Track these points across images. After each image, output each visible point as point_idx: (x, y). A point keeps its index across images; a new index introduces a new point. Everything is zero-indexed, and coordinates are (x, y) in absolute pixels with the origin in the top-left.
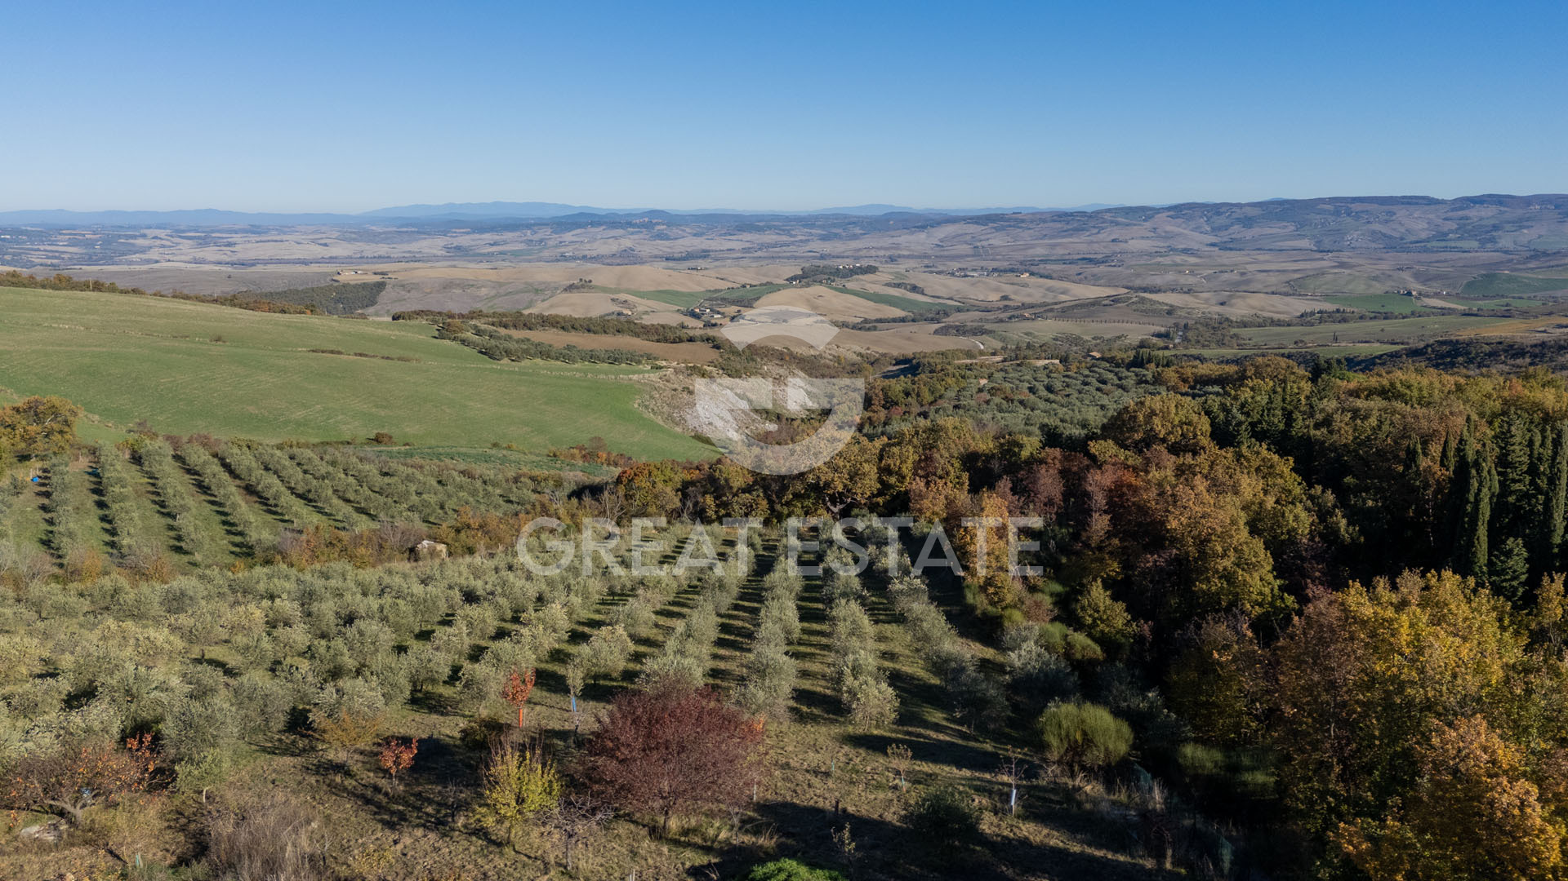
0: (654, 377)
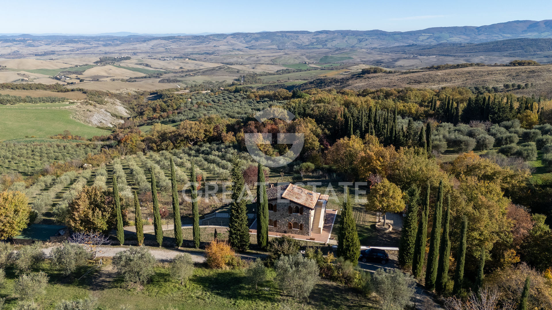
0: (73, 106)
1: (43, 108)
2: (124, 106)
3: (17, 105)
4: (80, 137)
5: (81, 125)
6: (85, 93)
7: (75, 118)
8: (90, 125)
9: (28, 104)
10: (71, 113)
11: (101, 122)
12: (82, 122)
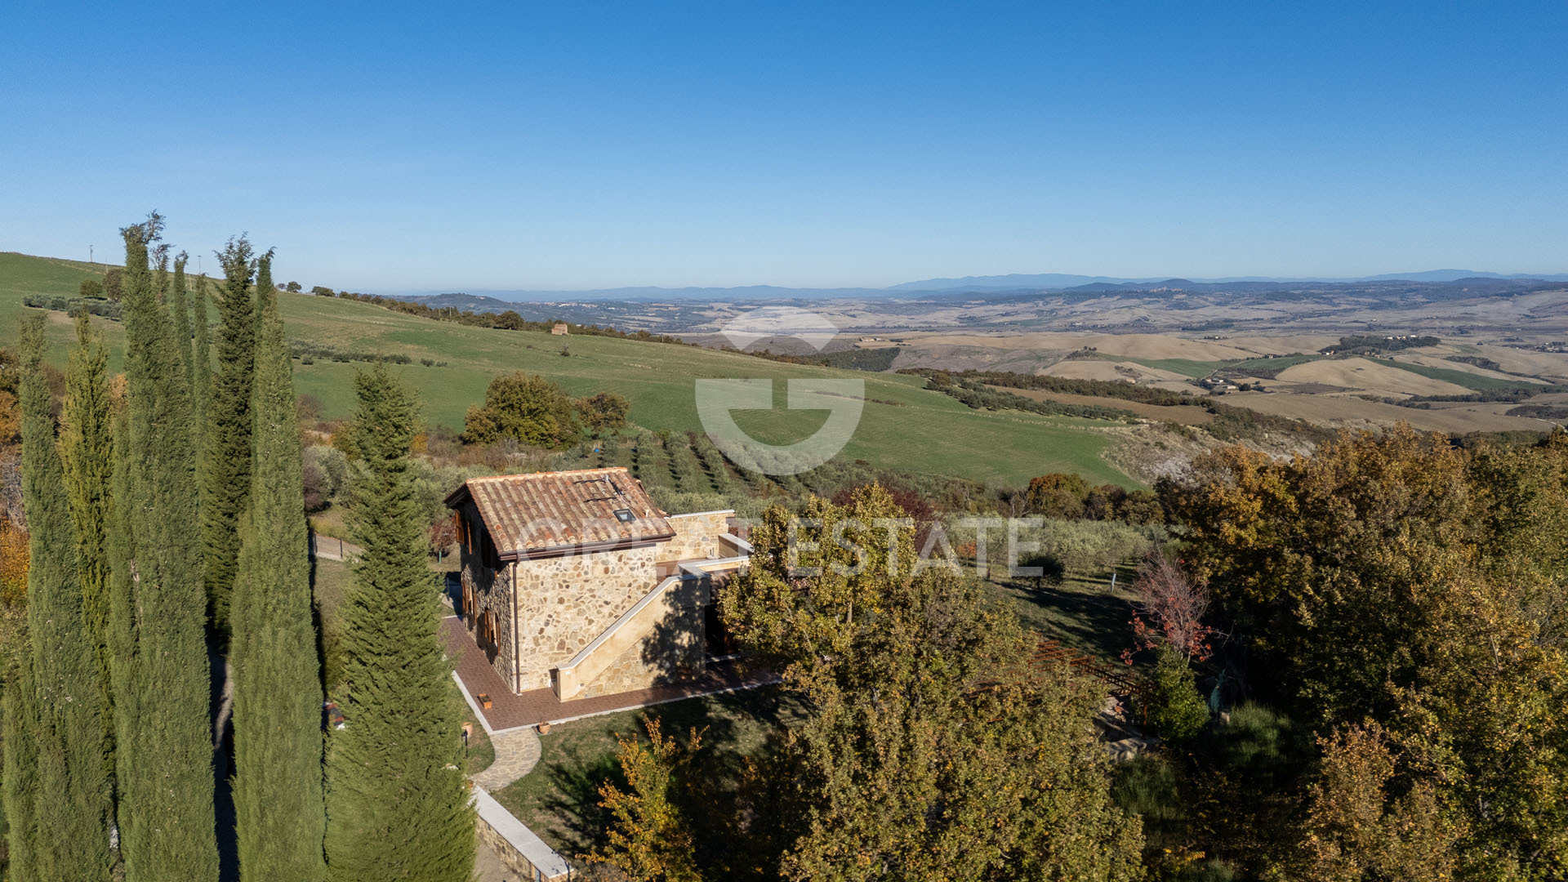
0: (1127, 431)
1: (1048, 424)
6: (1212, 411)
7: (1114, 458)
9: (1028, 413)
10: (1108, 443)
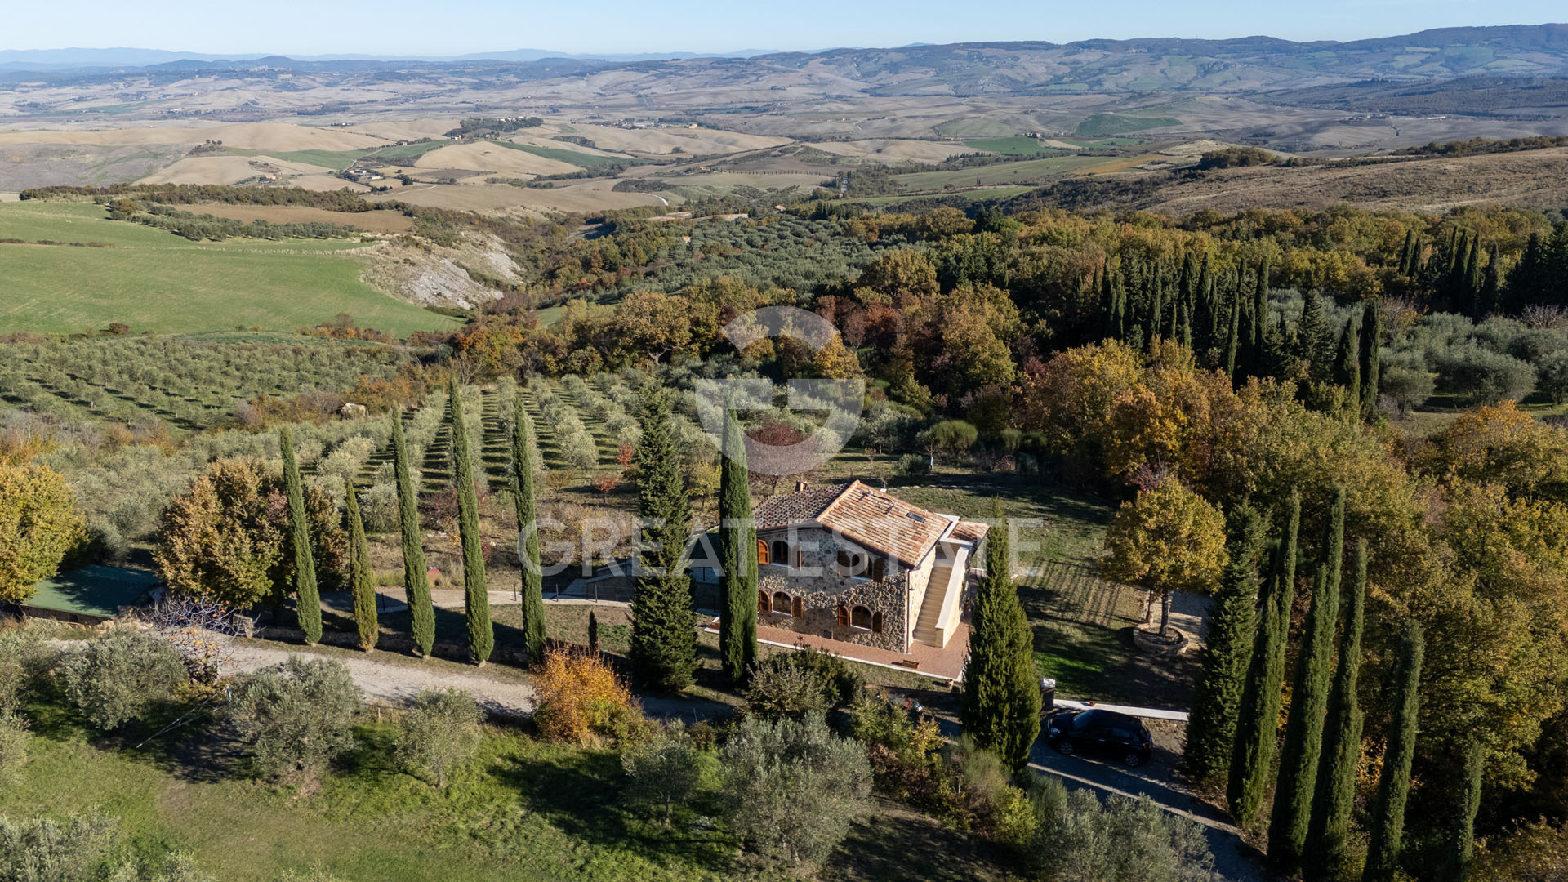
0: (369, 250)
1: (292, 252)
2: (511, 254)
3: (227, 242)
4: (378, 333)
5: (385, 301)
6: (409, 214)
7: (372, 281)
8: (410, 302)
9: (256, 240)
10: (360, 266)
11: (439, 294)
12: (389, 294)
